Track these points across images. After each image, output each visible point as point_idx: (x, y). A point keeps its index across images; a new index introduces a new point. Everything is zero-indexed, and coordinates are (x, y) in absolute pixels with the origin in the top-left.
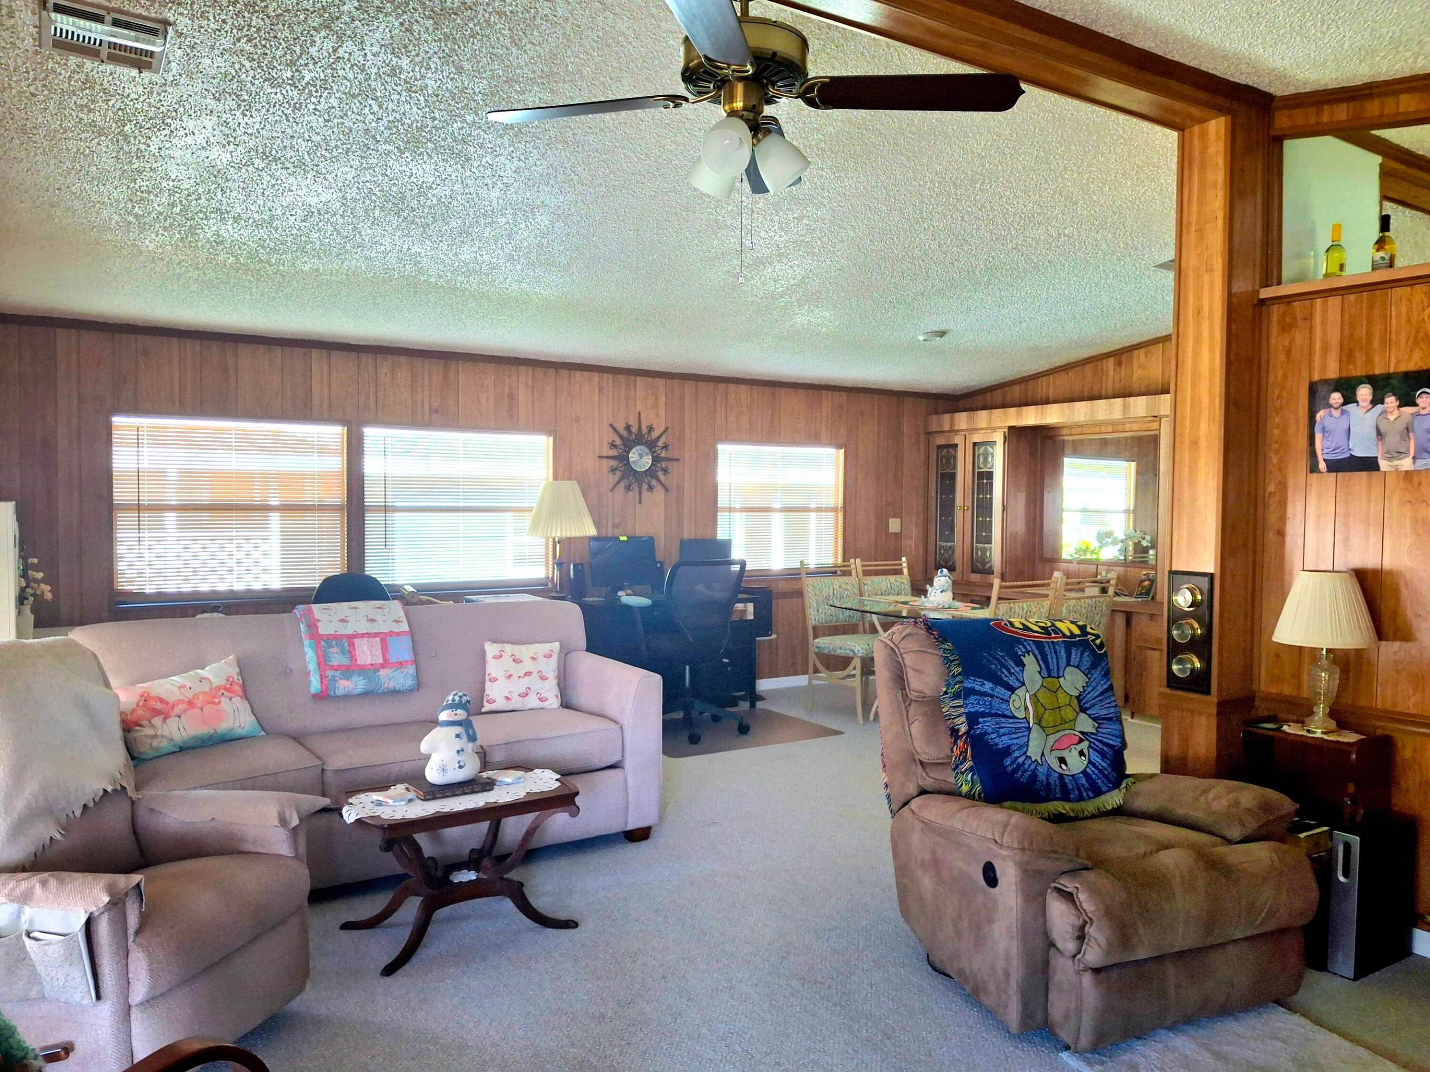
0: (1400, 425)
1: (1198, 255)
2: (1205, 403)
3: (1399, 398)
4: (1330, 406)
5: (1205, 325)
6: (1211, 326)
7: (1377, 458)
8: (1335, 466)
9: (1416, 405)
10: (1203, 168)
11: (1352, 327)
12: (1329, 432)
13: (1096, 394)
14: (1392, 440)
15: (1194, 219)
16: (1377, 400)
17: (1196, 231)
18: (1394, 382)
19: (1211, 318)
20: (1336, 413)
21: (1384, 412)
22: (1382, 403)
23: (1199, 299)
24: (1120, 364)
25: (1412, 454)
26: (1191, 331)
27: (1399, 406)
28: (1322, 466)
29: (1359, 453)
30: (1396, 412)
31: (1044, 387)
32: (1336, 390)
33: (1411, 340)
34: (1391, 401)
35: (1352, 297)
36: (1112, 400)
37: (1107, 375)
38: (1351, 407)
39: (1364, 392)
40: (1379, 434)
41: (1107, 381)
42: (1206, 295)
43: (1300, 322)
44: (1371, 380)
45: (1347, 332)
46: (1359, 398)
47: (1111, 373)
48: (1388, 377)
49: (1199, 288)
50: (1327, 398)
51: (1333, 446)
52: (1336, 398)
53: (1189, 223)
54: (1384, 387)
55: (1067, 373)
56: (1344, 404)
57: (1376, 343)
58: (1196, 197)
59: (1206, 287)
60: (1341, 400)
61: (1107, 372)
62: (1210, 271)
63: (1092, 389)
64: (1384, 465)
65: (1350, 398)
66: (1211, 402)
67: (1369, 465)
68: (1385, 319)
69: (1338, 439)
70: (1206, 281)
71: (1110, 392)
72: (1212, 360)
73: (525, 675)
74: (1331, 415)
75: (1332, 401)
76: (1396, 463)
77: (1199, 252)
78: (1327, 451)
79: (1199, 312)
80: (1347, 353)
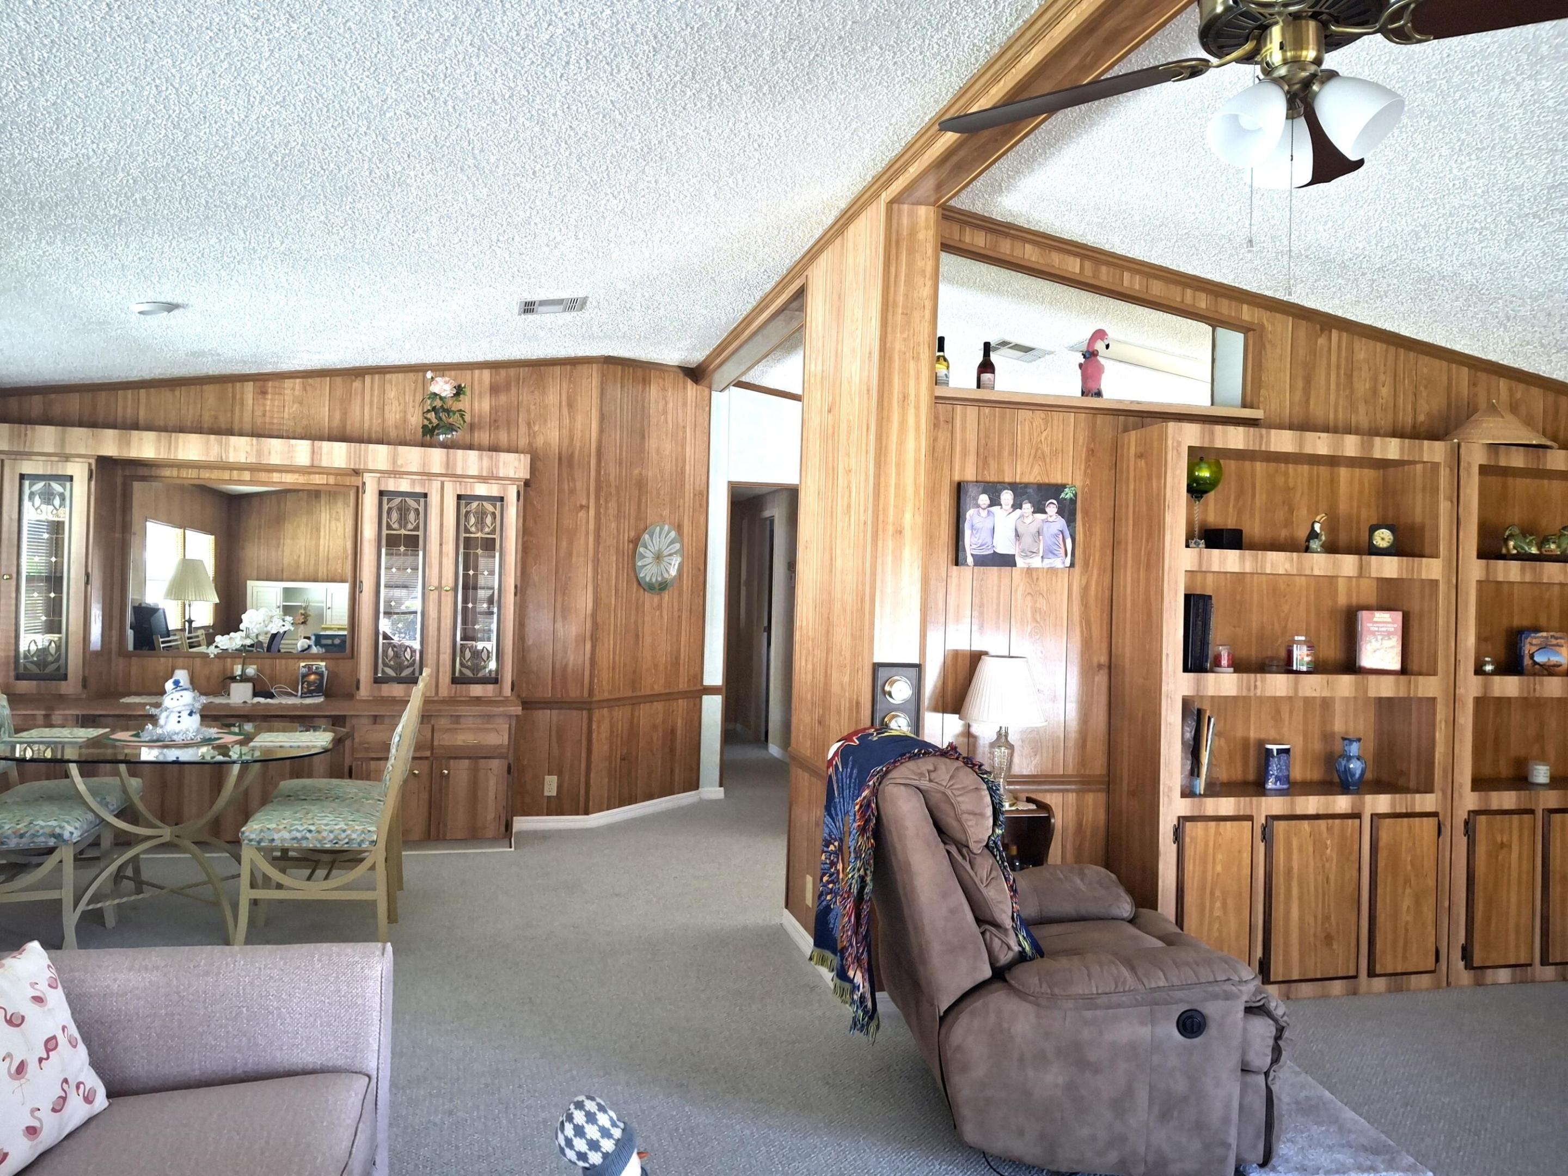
0: (1033, 529)
1: (905, 340)
2: (910, 491)
3: (1033, 506)
4: (978, 506)
5: (911, 411)
6: (917, 415)
7: (1014, 555)
8: (981, 561)
9: (1045, 513)
10: (911, 251)
11: (987, 436)
12: (978, 530)
13: (223, 426)
14: (1027, 540)
15: (900, 299)
16: (1017, 505)
17: (902, 314)
18: (1030, 490)
19: (917, 408)
20: (984, 513)
21: (1022, 516)
22: (1021, 508)
23: (905, 385)
24: (264, 393)
25: (1041, 554)
26: (896, 418)
27: (1034, 512)
28: (970, 560)
29: (1001, 550)
30: (1031, 517)
31: (125, 405)
32: (984, 492)
33: (1032, 456)
34: (1027, 507)
35: (987, 410)
36: (293, 442)
37: (242, 404)
38: (995, 509)
39: (1007, 497)
40: (1017, 535)
41: (242, 410)
42: (912, 383)
43: (942, 423)
44: (1013, 486)
45: (983, 441)
46: (1002, 502)
47: (250, 402)
48: (1027, 485)
49: (904, 372)
50: (976, 499)
51: (980, 541)
52: (984, 499)
53: (895, 304)
54: (1022, 495)
55: (173, 391)
56: (991, 505)
57: (1006, 454)
58: (903, 278)
59: (912, 373)
60: (988, 502)
61: (242, 399)
62: (917, 358)
63: (216, 418)
64: (1019, 560)
65: (995, 501)
66: (916, 492)
67: (1007, 561)
68: (1013, 434)
69: (984, 536)
70: (912, 365)
71: (247, 427)
72: (918, 450)
73: (48, 1051)
74: (979, 514)
75: (980, 502)
76: (1028, 560)
77: (905, 335)
78: (974, 547)
79: (905, 397)
80: (983, 460)
